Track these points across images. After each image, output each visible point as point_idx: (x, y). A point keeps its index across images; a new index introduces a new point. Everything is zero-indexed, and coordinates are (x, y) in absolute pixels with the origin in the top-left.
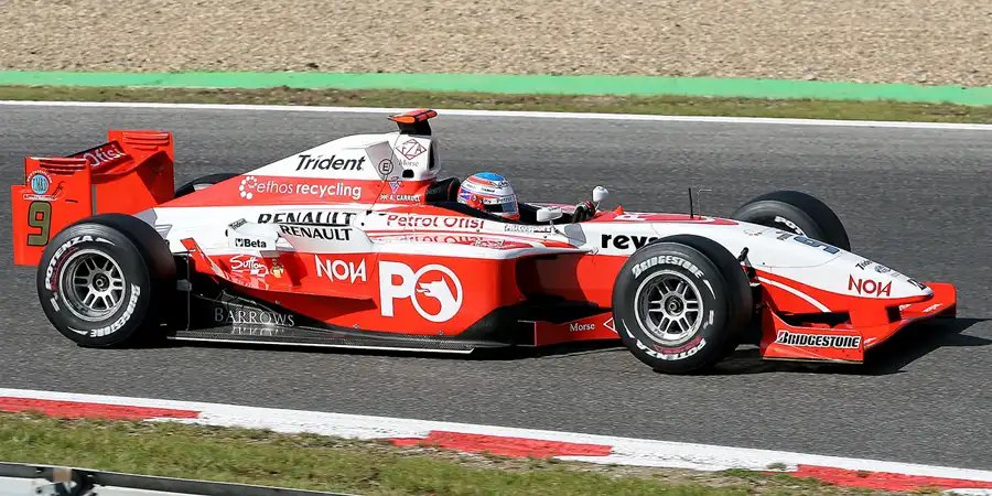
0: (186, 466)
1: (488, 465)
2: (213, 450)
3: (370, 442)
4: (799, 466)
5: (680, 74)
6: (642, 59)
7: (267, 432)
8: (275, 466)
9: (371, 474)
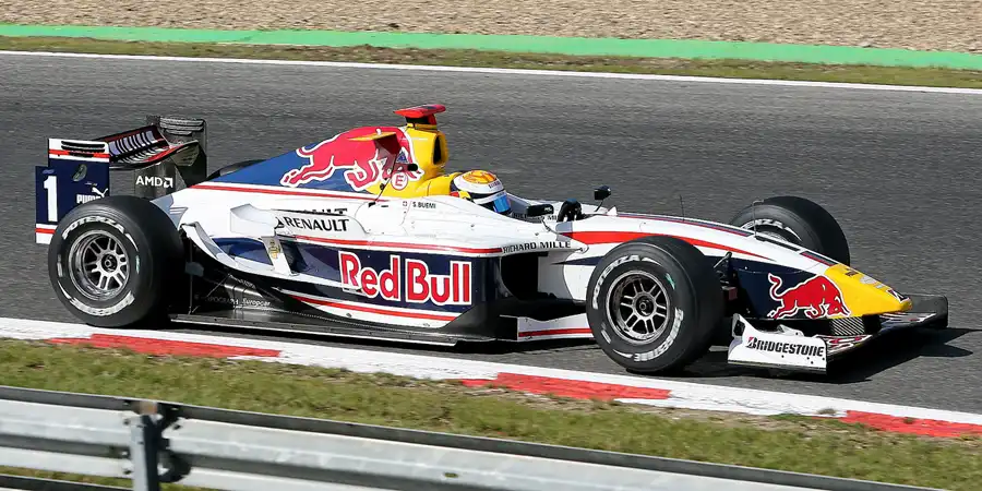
0: (267, 402)
1: (552, 406)
2: (292, 387)
3: (441, 382)
4: (848, 412)
5: (742, 39)
6: (706, 24)
7: (344, 371)
8: (351, 403)
9: (441, 412)
